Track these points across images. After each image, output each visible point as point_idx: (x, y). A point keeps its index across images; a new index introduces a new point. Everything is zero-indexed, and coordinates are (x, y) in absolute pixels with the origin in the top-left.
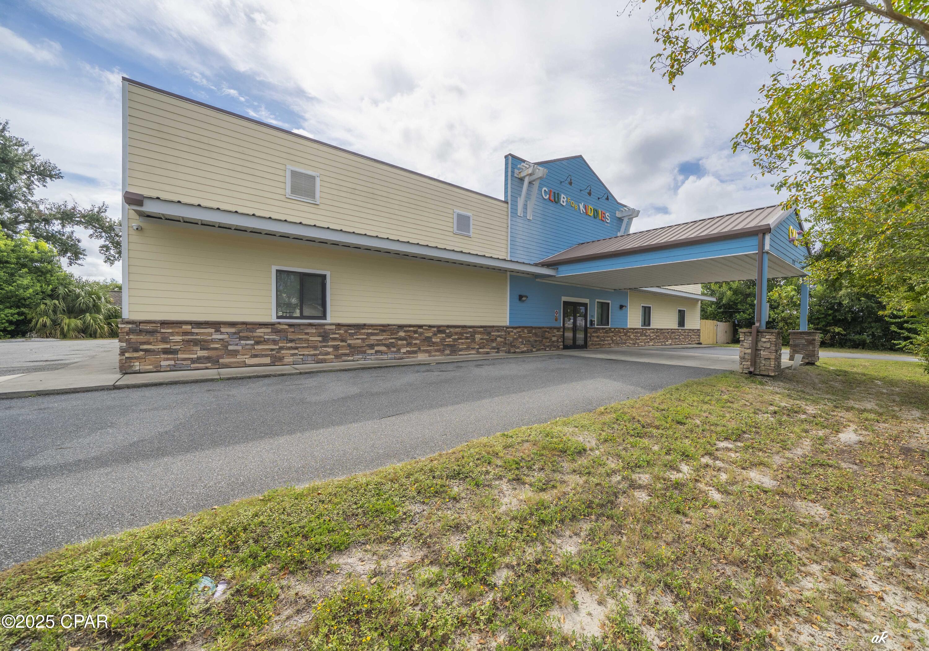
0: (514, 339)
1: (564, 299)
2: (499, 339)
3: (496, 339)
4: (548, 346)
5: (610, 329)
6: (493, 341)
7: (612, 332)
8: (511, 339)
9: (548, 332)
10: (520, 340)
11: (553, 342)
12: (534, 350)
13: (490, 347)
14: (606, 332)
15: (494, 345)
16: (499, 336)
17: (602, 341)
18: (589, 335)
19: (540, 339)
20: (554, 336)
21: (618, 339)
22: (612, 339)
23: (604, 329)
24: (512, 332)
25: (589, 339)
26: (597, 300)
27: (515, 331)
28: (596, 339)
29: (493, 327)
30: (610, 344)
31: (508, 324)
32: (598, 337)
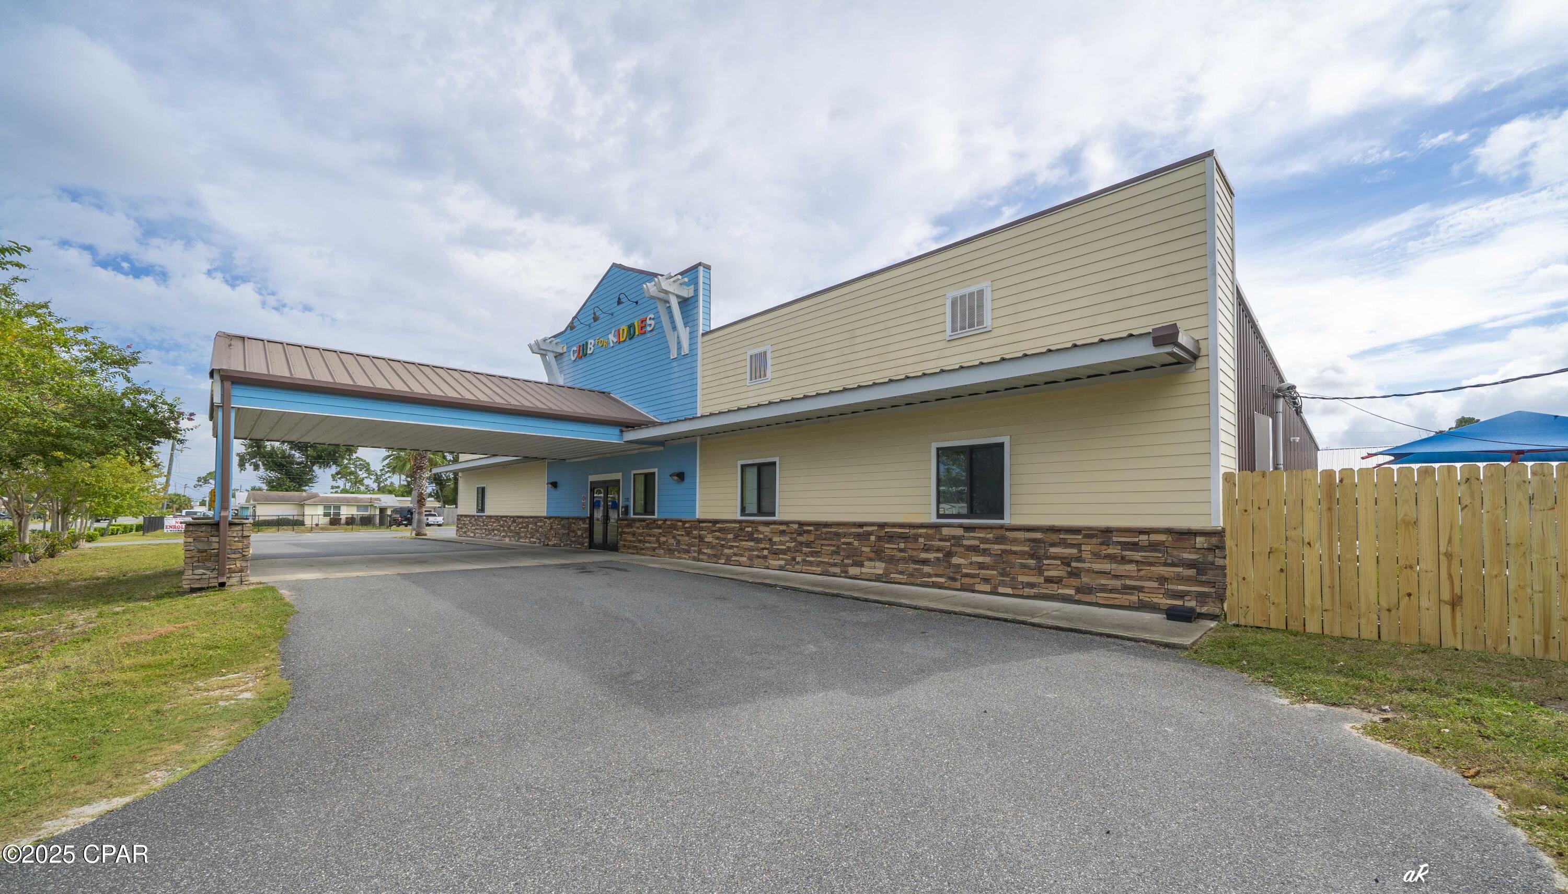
0: (548, 530)
1: (593, 478)
5: (655, 520)
7: (660, 527)
9: (574, 523)
11: (579, 537)
14: (648, 526)
17: (640, 541)
18: (619, 530)
20: (579, 529)
21: (672, 541)
22: (658, 541)
23: (643, 520)
25: (619, 537)
26: (635, 471)
28: (630, 538)
30: (654, 549)
31: (545, 514)
32: (634, 534)
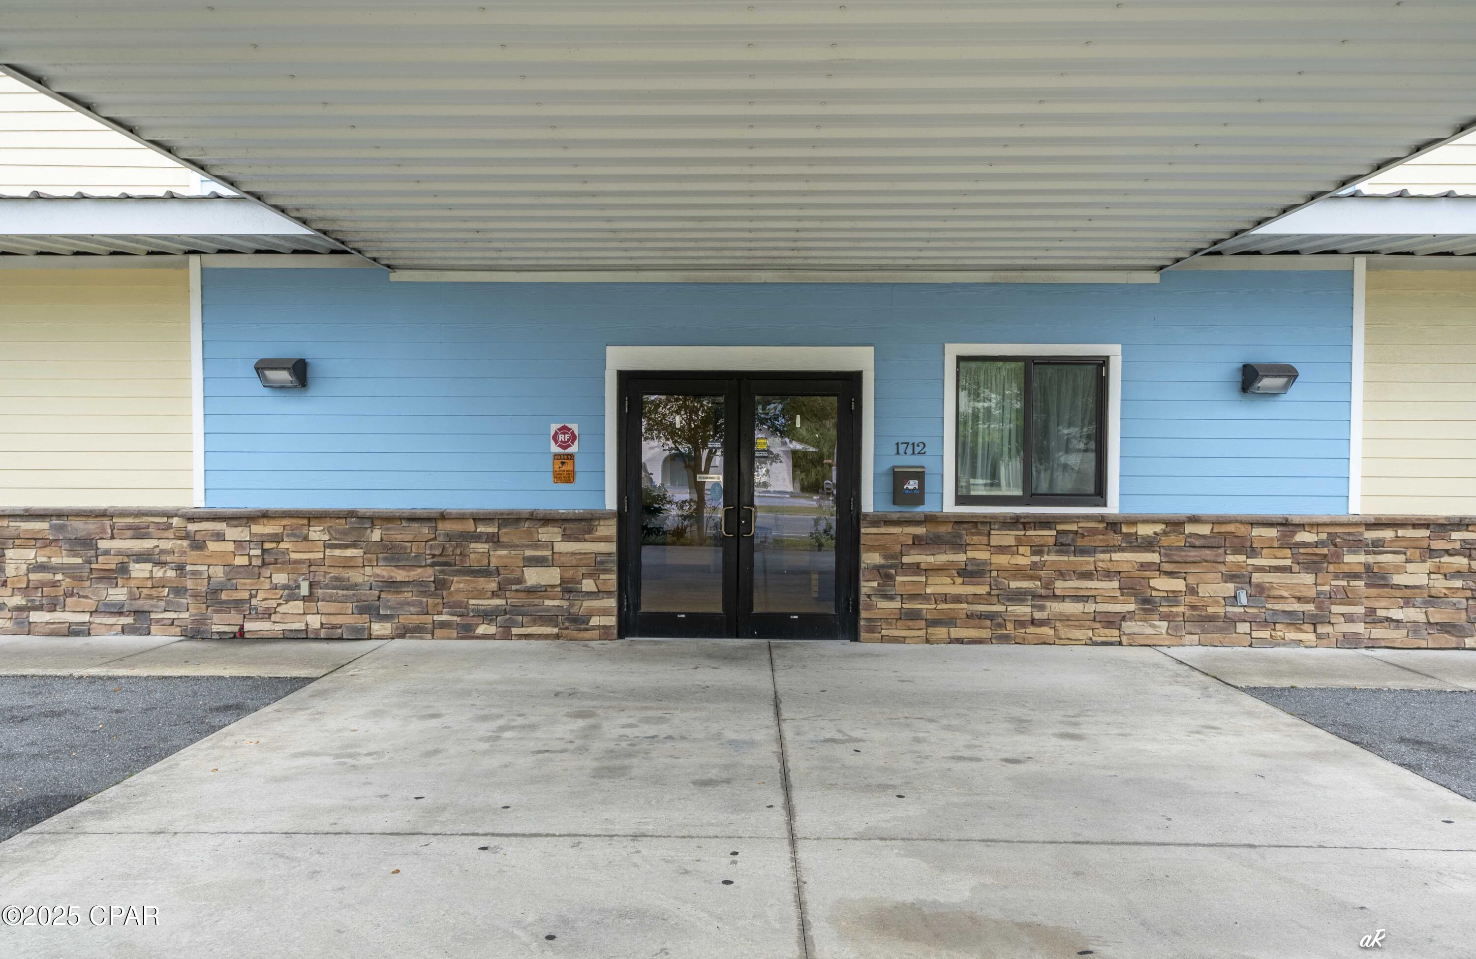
0: (232, 571)
2: (140, 570)
3: (123, 569)
4: (488, 616)
5: (1112, 523)
6: (110, 577)
7: (1144, 545)
8: (218, 572)
10: (281, 578)
11: (536, 592)
12: (377, 628)
13: (90, 604)
15: (118, 594)
16: (143, 557)
18: (870, 558)
19: (428, 574)
21: (1223, 588)
24: (220, 537)
25: (867, 586)
26: (953, 351)
27: (234, 533)
28: (944, 587)
29: (103, 514)
30: (1114, 622)
31: (197, 499)
32: (969, 572)
